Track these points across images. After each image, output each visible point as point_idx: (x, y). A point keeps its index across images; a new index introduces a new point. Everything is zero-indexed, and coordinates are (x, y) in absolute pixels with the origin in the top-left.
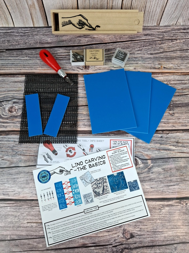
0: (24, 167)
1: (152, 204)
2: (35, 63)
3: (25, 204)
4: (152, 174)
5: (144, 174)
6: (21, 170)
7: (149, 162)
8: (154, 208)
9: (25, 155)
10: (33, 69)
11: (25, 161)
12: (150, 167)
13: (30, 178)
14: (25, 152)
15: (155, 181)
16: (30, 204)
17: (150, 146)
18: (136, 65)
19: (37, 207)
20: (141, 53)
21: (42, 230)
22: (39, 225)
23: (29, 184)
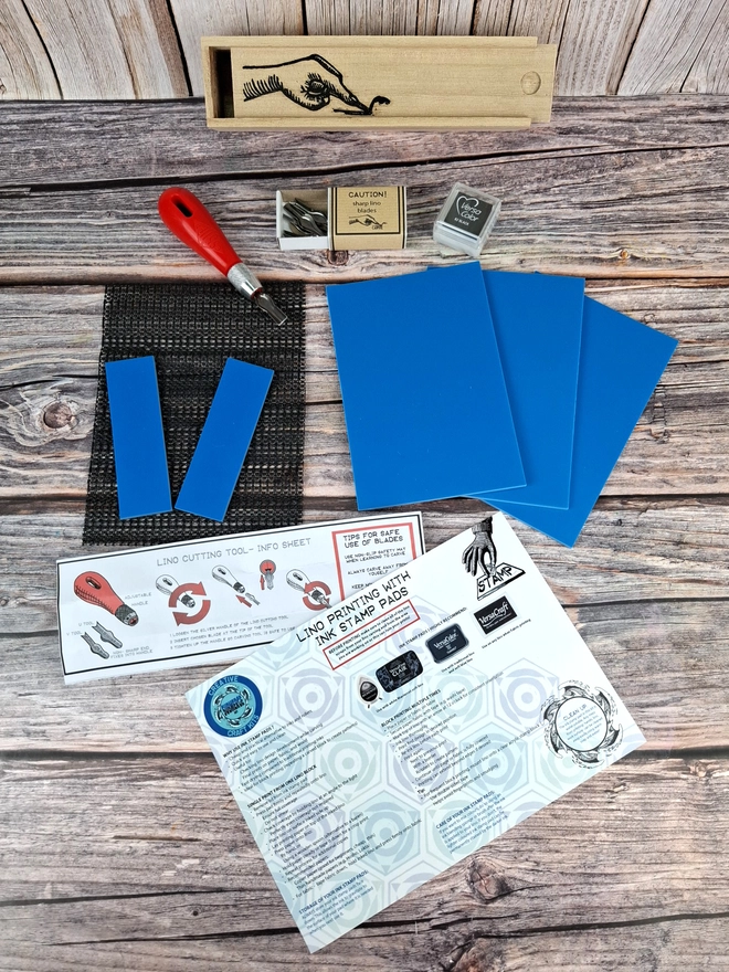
2: (141, 241)
3: (107, 770)
8: (588, 787)
10: (135, 264)
16: (125, 769)
17: (577, 556)
18: (525, 247)
19: (153, 783)
20: (545, 202)
21: (169, 867)
22: (158, 848)
23: (121, 694)
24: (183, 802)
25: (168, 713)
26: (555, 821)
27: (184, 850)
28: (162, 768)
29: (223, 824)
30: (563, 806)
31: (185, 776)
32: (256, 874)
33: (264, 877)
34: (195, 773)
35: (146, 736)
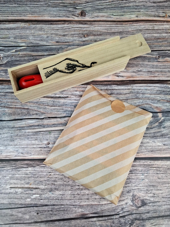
0: (8, 122)
1: (166, 164)
2: (24, 10)
3: (8, 165)
4: (164, 129)
5: (154, 129)
6: (5, 124)
7: (160, 115)
8: (169, 168)
9: (10, 108)
10: (22, 16)
11: (10, 114)
12: (161, 121)
13: (15, 134)
14: (9, 103)
15: (168, 137)
16: (14, 165)
17: (160, 97)
18: (138, 13)
19: (24, 169)
20: (143, 1)
21: (28, 198)
22: (25, 191)
23: (14, 140)
24: (34, 175)
25: (29, 146)
26: (159, 180)
27: (34, 191)
28: (27, 164)
29: (48, 183)
30: (161, 175)
31: (35, 167)
32: (59, 200)
33: (61, 201)
34: (38, 166)
35: (22, 154)
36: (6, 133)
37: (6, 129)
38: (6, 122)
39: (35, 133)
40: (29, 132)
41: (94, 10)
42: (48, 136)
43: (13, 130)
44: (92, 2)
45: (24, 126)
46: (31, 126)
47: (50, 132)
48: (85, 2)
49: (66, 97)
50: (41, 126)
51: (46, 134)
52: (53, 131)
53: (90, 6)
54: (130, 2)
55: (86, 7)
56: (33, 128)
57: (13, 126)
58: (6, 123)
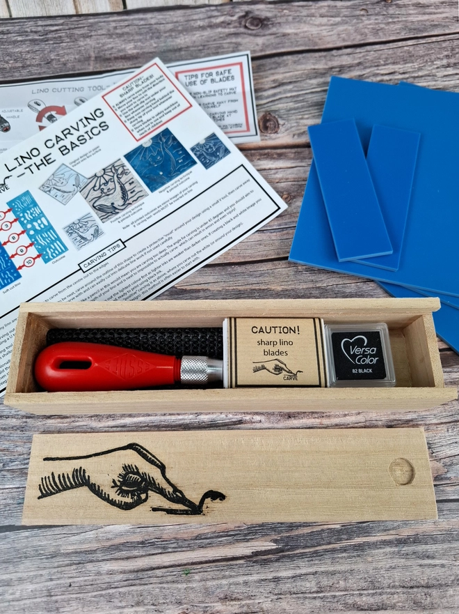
0: (36, 531)
6: (24, 543)
13: (62, 581)
23: (57, 609)
36: (31, 580)
37: (28, 563)
38: (27, 534)
39: (132, 576)
40: (111, 573)
41: (302, 107)
42: (179, 586)
43: (56, 564)
44: (295, 82)
45: (94, 546)
46: (117, 548)
47: (187, 568)
48: (274, 85)
49: (235, 423)
50: (153, 544)
51: (174, 578)
52: (199, 566)
53: (291, 97)
54: (418, 77)
55: (277, 100)
56: (124, 554)
57: (52, 549)
58: (27, 537)
